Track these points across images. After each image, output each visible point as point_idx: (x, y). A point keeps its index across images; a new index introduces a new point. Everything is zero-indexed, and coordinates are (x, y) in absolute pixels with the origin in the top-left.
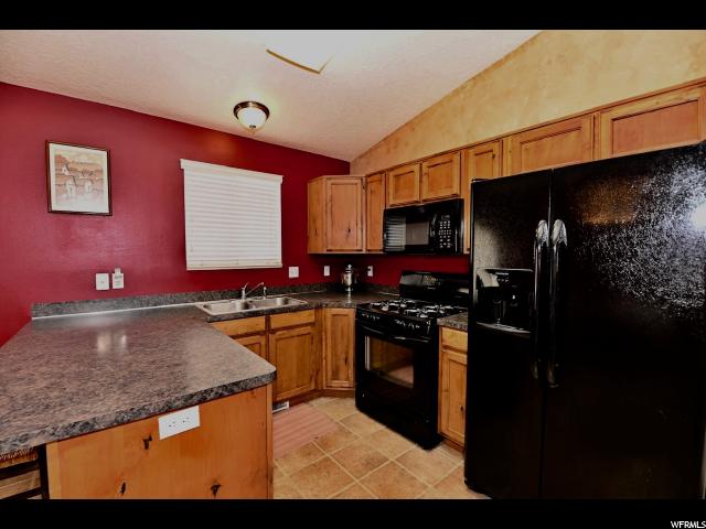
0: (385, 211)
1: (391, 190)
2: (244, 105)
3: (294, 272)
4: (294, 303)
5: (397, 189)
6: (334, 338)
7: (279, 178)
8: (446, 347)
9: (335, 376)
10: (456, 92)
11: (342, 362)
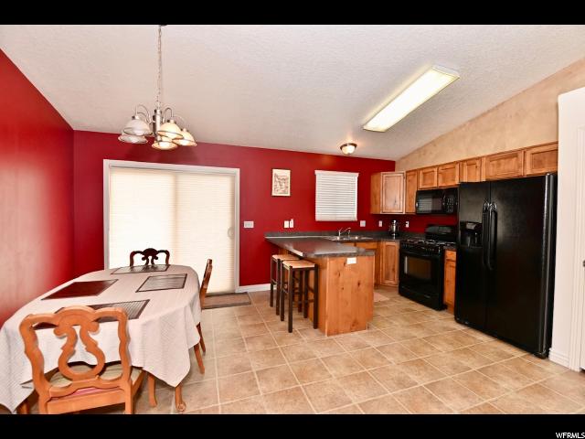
0: (417, 191)
1: (421, 180)
2: (345, 145)
3: (363, 224)
4: (363, 238)
5: (424, 180)
6: (387, 258)
7: (357, 174)
8: (448, 260)
9: (387, 278)
10: (461, 127)
11: (391, 271)
